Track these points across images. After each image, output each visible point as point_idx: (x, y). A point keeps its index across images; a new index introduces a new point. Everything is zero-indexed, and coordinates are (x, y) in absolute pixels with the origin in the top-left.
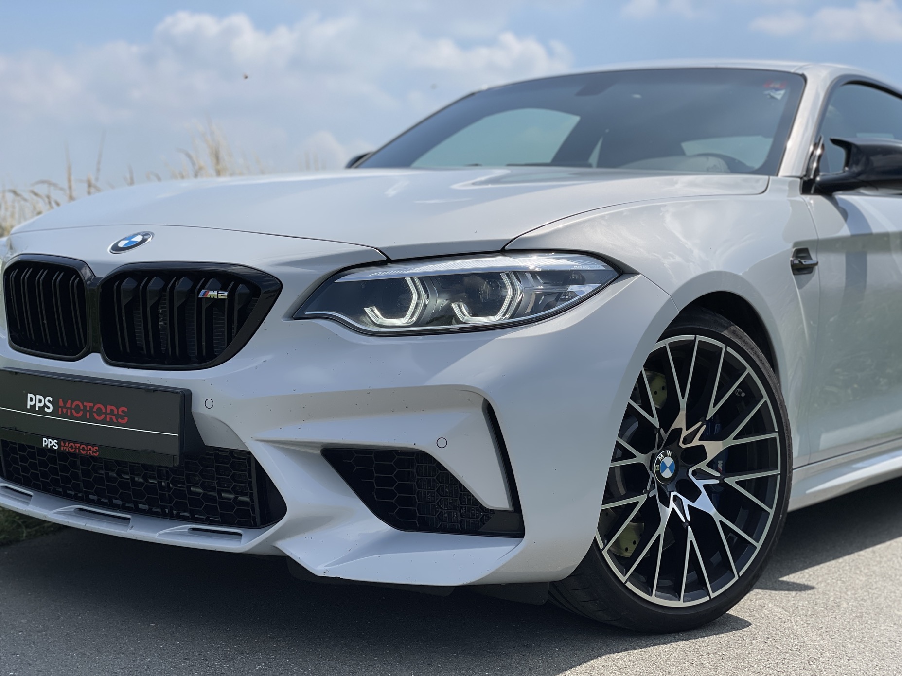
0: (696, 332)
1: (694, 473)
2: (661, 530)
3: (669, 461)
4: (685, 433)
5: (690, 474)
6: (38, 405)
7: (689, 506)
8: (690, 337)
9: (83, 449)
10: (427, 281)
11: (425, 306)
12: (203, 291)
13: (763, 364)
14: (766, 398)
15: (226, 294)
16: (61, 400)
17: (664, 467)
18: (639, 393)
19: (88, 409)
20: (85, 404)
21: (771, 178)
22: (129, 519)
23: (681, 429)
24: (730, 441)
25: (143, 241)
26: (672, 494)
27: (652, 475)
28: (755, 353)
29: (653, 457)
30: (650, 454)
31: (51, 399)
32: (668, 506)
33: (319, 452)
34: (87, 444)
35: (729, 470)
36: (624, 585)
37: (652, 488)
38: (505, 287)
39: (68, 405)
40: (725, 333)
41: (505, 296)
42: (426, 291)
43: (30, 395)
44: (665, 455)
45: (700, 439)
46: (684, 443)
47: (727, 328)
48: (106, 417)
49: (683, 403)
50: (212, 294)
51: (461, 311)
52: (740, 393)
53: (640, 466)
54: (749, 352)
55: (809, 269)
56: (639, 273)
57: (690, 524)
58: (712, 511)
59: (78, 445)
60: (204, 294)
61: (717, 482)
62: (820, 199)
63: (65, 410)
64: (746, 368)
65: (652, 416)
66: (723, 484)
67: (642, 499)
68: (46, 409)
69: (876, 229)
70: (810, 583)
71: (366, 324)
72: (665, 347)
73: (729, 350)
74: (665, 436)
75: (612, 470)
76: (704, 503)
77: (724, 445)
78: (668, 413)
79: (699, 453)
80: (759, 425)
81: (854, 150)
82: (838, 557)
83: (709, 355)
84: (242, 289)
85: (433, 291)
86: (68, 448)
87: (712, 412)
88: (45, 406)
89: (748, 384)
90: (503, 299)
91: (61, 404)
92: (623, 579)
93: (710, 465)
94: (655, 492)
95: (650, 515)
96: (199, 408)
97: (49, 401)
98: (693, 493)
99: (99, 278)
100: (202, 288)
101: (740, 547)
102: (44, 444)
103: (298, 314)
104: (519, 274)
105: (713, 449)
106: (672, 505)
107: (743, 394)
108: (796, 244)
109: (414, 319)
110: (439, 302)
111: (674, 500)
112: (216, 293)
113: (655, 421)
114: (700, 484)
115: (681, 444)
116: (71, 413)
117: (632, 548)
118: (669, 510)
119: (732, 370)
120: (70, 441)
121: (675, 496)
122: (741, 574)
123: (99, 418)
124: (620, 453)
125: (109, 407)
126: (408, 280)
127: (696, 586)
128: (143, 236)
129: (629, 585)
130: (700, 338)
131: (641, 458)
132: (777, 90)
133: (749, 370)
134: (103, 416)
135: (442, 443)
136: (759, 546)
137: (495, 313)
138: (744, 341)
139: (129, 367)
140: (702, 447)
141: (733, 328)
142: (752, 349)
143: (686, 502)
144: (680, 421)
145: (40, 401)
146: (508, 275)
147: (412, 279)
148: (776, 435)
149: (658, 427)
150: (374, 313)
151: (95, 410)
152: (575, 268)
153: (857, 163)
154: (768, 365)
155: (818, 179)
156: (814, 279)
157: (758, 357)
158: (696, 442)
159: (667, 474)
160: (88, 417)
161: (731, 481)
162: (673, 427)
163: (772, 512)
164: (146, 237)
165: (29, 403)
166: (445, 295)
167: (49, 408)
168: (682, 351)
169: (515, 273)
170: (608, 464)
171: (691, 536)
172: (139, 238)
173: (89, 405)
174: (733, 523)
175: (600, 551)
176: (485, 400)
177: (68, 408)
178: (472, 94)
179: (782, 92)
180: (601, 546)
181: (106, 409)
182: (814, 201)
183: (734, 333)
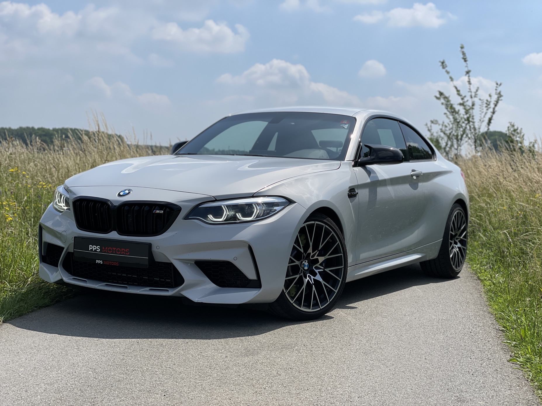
0: (315, 221)
1: (315, 268)
2: (304, 286)
3: (306, 264)
4: (312, 254)
5: (314, 268)
6: (94, 249)
7: (313, 279)
8: (313, 222)
9: (113, 263)
10: (228, 206)
11: (228, 215)
12: (155, 211)
13: (338, 230)
14: (339, 242)
15: (163, 211)
16: (103, 247)
17: (305, 266)
18: (297, 242)
19: (114, 250)
20: (113, 248)
21: (342, 162)
22: (127, 287)
23: (310, 253)
24: (327, 257)
25: (129, 193)
26: (308, 275)
27: (301, 268)
28: (335, 227)
29: (302, 262)
30: (300, 261)
31: (99, 247)
32: (306, 279)
33: (194, 263)
34: (114, 262)
35: (326, 267)
36: (292, 304)
37: (301, 273)
38: (254, 208)
39: (106, 248)
40: (325, 221)
41: (254, 211)
42: (228, 210)
43: (90, 246)
44: (305, 262)
45: (317, 256)
46: (312, 257)
47: (325, 219)
48: (121, 253)
49: (311, 244)
50: (158, 211)
51: (239, 215)
52: (330, 240)
53: (297, 265)
54: (333, 227)
55: (355, 196)
56: (296, 202)
57: (314, 284)
58: (321, 280)
59: (110, 262)
60: (155, 212)
61: (323, 270)
62: (360, 168)
63: (105, 251)
64: (332, 232)
65: (301, 249)
66: (324, 271)
67: (298, 276)
68: (97, 250)
69: (380, 178)
70: (356, 307)
71: (208, 220)
72: (305, 226)
73: (326, 226)
74: (305, 255)
75: (288, 266)
76: (318, 278)
77: (325, 258)
78: (306, 248)
79: (317, 261)
80: (336, 251)
81: (372, 150)
82: (368, 299)
83: (319, 228)
84: (168, 210)
85: (231, 210)
86: (106, 263)
87: (321, 247)
88: (97, 249)
89: (333, 237)
90: (253, 212)
91: (103, 248)
92: (292, 302)
93: (321, 265)
94: (302, 274)
95: (300, 282)
96: (154, 249)
97: (98, 248)
98: (315, 274)
99: (116, 206)
100: (154, 209)
101: (330, 292)
102: (97, 262)
103: (186, 218)
104: (258, 204)
105: (321, 259)
106: (308, 278)
107: (331, 241)
108: (350, 187)
109: (225, 218)
110: (232, 213)
111: (308, 277)
112: (159, 211)
113: (302, 250)
114: (317, 271)
115: (310, 258)
116: (107, 251)
117: (294, 293)
118: (307, 280)
119: (327, 233)
120: (107, 261)
121: (309, 276)
122: (330, 301)
123: (118, 253)
124: (291, 261)
125: (122, 249)
126: (223, 206)
127: (316, 305)
128: (129, 191)
129: (294, 304)
130: (317, 222)
131: (297, 263)
132: (345, 124)
133: (333, 233)
134: (120, 252)
135: (235, 259)
136: (336, 291)
137: (251, 217)
138: (331, 223)
139: (128, 236)
140: (317, 259)
141: (327, 219)
142: (334, 225)
143: (312, 277)
144: (310, 250)
145: (95, 248)
146: (255, 204)
147: (224, 206)
148: (342, 254)
149: (303, 252)
150: (210, 217)
151: (117, 250)
152: (276, 201)
153: (373, 155)
154: (339, 231)
155: (359, 160)
156: (357, 199)
157: (336, 228)
158: (315, 257)
159: (306, 268)
160: (114, 252)
161: (327, 270)
162: (308, 252)
163: (341, 280)
164: (130, 191)
165: (90, 249)
166: (234, 211)
167: (98, 250)
168: (311, 227)
169: (257, 204)
170: (288, 265)
171: (314, 288)
172: (127, 192)
173: (114, 249)
174: (328, 284)
175: (285, 293)
176: (249, 245)
177: (106, 250)
178: (226, 118)
179: (347, 125)
180: (285, 292)
181: (121, 250)
182: (359, 169)
183: (328, 220)
